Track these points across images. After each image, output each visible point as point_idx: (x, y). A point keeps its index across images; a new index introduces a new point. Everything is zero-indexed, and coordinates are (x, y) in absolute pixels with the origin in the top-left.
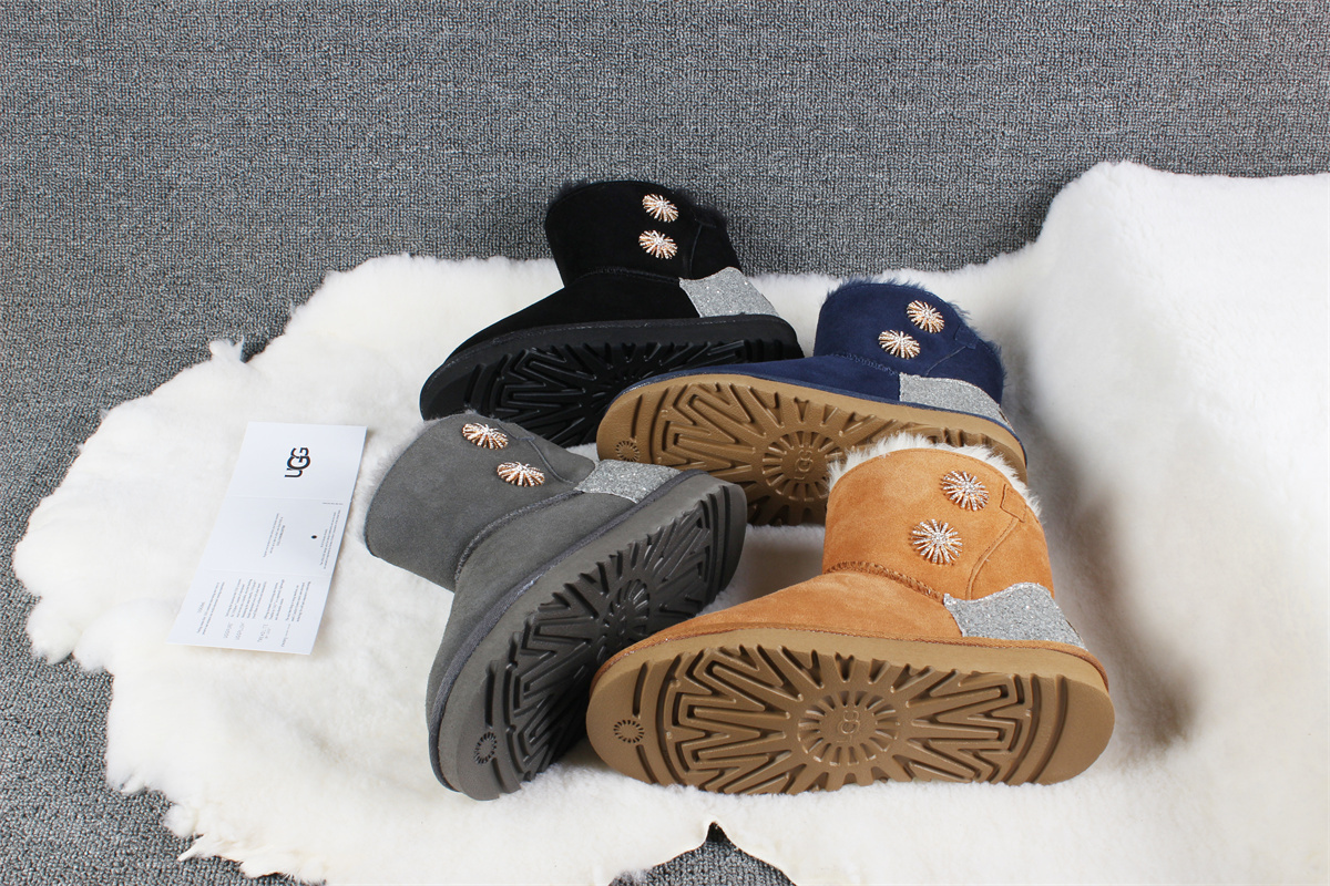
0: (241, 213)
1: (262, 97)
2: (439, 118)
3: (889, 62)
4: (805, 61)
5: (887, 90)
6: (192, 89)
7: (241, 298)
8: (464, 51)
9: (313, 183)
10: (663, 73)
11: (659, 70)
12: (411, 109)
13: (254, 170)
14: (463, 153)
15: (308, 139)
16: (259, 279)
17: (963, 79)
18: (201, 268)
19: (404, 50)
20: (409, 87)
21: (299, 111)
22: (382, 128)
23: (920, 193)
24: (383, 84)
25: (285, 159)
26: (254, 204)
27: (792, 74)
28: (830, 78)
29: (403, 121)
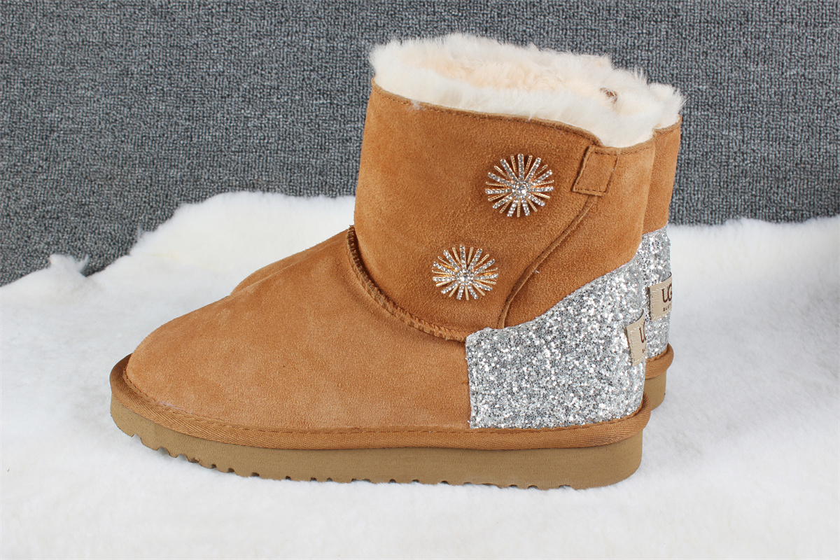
0: (116, 156)
1: (147, 50)
2: (311, 71)
3: (741, 24)
4: (661, 21)
5: (740, 51)
6: (83, 41)
7: (105, 233)
8: (338, 10)
9: (187, 130)
10: (525, 31)
11: (522, 28)
12: (284, 62)
13: (132, 116)
14: (331, 104)
15: (186, 90)
16: (125, 216)
17: (814, 41)
18: (71, 204)
19: (283, 9)
20: (284, 43)
21: (180, 63)
22: (257, 79)
23: (772, 152)
24: (260, 39)
25: (162, 107)
26: (129, 147)
27: (649, 34)
28: (685, 39)
29: (276, 74)
